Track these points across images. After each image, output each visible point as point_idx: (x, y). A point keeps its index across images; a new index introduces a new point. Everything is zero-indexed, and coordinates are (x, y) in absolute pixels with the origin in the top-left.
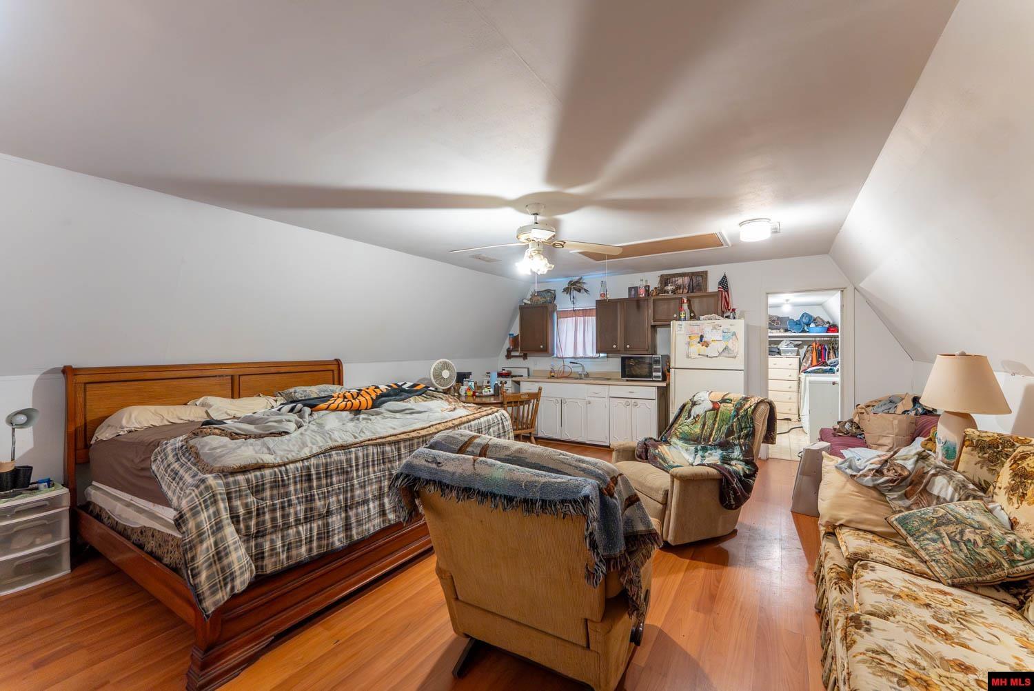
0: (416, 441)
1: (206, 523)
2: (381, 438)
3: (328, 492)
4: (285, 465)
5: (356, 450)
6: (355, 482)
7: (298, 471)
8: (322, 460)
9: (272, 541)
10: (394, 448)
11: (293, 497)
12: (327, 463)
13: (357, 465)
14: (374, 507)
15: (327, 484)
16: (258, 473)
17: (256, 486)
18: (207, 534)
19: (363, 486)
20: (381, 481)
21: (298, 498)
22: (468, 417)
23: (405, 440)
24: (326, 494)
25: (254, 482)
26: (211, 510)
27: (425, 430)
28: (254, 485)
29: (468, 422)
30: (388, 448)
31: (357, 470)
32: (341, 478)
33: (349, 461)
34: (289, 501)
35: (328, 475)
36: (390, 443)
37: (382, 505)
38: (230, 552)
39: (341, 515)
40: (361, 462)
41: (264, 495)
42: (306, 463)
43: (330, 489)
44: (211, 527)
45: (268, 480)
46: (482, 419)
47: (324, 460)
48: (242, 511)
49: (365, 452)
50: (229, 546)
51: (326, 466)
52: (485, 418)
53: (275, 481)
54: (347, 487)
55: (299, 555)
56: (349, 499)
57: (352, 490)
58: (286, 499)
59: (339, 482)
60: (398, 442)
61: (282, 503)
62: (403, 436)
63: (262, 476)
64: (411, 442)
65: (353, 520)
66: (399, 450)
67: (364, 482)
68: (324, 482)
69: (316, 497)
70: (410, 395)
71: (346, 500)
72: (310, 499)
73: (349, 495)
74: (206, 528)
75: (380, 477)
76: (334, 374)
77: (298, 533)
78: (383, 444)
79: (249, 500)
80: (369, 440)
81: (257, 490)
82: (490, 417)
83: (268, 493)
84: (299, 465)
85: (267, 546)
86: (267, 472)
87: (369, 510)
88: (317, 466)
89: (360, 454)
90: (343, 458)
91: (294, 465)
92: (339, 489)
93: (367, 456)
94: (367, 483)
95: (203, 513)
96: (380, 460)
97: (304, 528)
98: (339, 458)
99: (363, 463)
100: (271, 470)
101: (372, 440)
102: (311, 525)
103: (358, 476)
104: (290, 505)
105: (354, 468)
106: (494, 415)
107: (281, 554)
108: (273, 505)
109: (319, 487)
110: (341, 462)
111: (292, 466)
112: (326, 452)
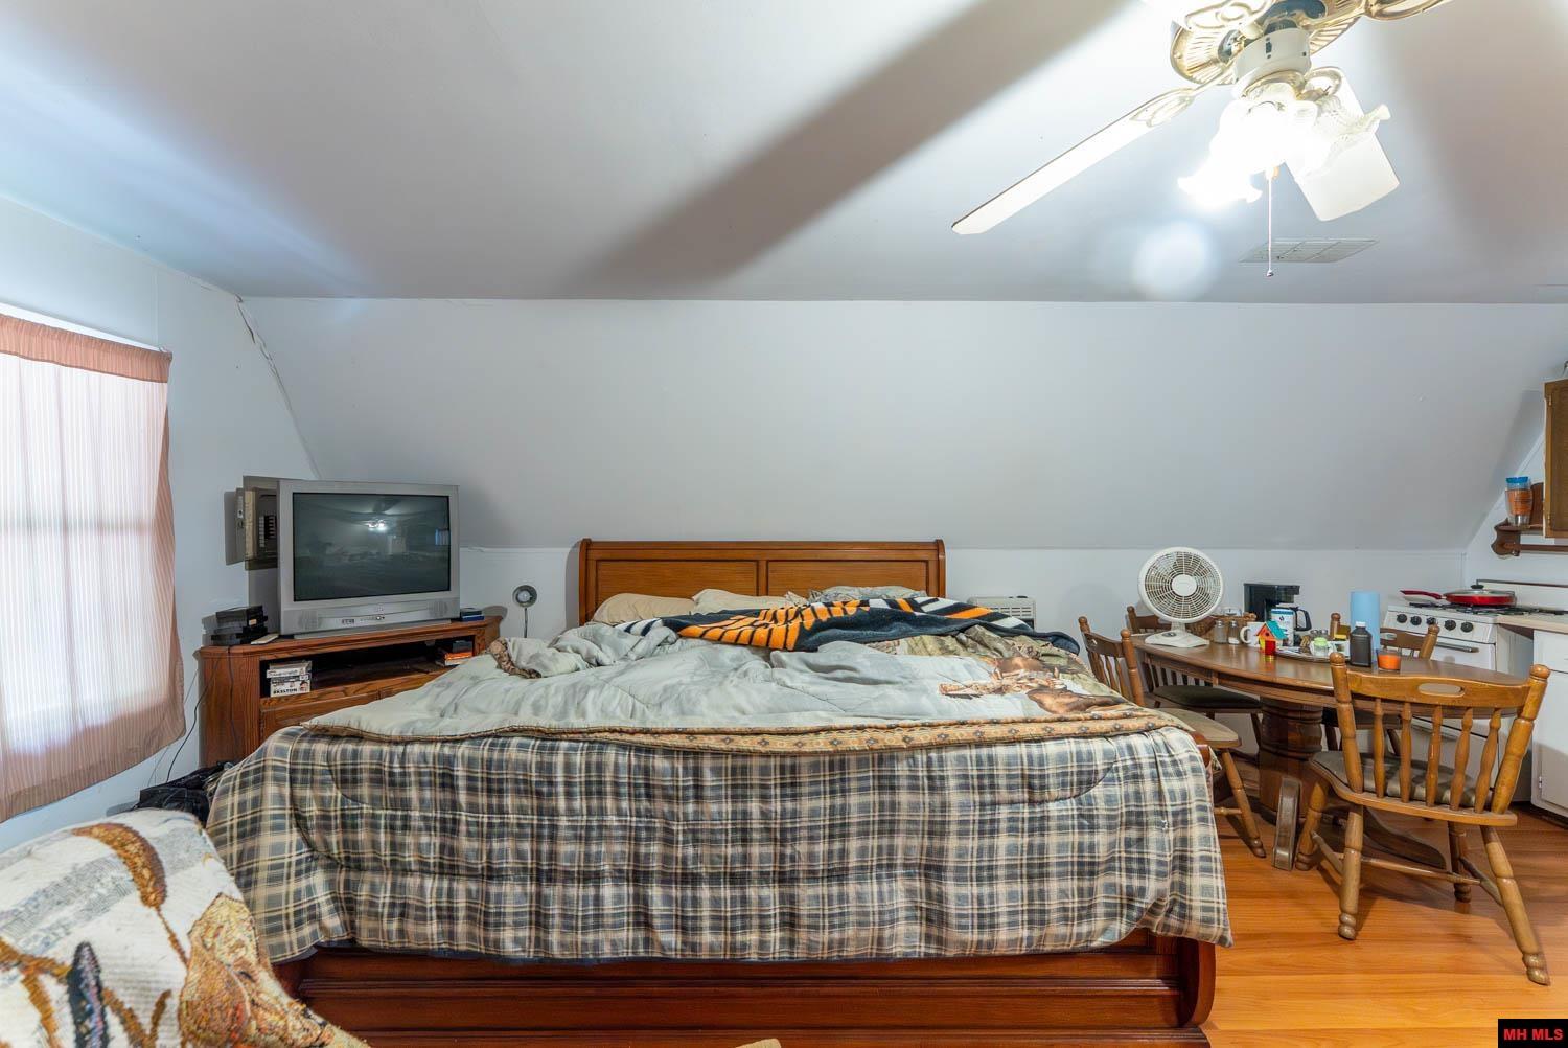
0: (755, 762)
1: (232, 814)
2: (646, 732)
3: (490, 825)
4: (406, 742)
5: (570, 749)
6: (563, 822)
7: (426, 762)
8: (483, 752)
9: (374, 888)
10: (679, 765)
11: (416, 814)
12: (490, 762)
13: (568, 784)
14: (618, 899)
15: (490, 806)
16: (350, 747)
17: (343, 771)
18: (228, 834)
19: (584, 836)
20: (637, 839)
21: (425, 818)
22: (1016, 727)
23: (716, 754)
24: (485, 829)
25: (338, 762)
26: (250, 794)
27: (795, 739)
28: (339, 767)
29: (980, 743)
30: (660, 763)
31: (569, 795)
32: (526, 802)
33: (546, 769)
34: (406, 818)
35: (494, 788)
36: (668, 752)
37: (642, 901)
38: (256, 882)
39: (524, 885)
40: (579, 777)
41: (358, 791)
42: (447, 750)
43: (495, 821)
44: (240, 825)
45: (365, 763)
46: (1051, 748)
47: (486, 752)
48: (313, 810)
49: (594, 758)
50: (257, 870)
51: (489, 768)
52: (1070, 746)
53: (379, 771)
54: (540, 827)
55: (423, 937)
56: (544, 856)
57: (553, 838)
58: (400, 813)
59: (521, 810)
60: (697, 753)
61: (393, 818)
62: (713, 742)
63: (355, 754)
64: (740, 762)
65: (555, 909)
66: (697, 773)
67: (589, 828)
68: (482, 800)
69: (463, 828)
70: (915, 631)
71: (537, 854)
72: (449, 828)
73: (545, 847)
74: (229, 823)
75: (637, 829)
76: (927, 569)
77: (422, 888)
78: (650, 750)
79: (328, 794)
80: (612, 731)
81: (347, 778)
82: (1097, 746)
83: (364, 790)
84: (432, 750)
85: (363, 893)
86: (367, 748)
87: (598, 900)
88: (471, 762)
89: (578, 759)
90: (532, 758)
91: (423, 747)
92: (520, 826)
93: (600, 767)
94: (594, 833)
95: (233, 795)
96: (637, 786)
97: (436, 885)
98: (521, 756)
99: (588, 783)
100: (376, 747)
101: (621, 732)
102: (450, 884)
103: (571, 812)
104: (406, 828)
105: (561, 789)
106: (1122, 741)
107: (385, 920)
108: (374, 816)
109: (473, 808)
110: (525, 766)
111: (416, 749)
112: (500, 736)
